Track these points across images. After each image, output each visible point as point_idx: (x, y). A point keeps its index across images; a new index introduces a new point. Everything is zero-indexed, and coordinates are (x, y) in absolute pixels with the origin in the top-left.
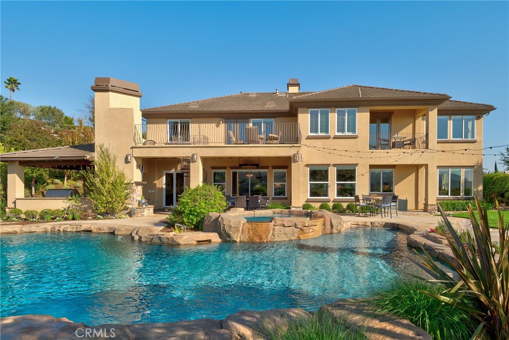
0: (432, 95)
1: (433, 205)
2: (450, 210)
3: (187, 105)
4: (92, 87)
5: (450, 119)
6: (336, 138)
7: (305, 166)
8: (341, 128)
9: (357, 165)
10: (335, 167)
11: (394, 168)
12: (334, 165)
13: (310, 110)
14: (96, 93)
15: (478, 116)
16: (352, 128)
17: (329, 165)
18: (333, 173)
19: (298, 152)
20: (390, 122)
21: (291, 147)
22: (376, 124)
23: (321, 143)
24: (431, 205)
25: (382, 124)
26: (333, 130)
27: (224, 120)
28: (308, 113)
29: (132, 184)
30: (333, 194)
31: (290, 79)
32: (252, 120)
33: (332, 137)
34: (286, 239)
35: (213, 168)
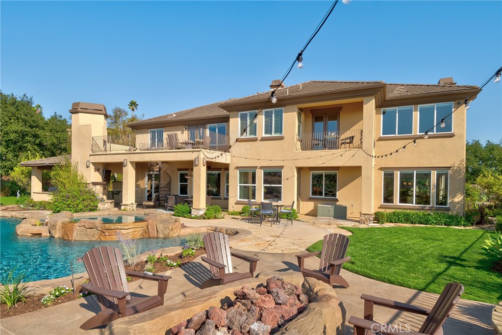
0: (369, 84)
1: (367, 215)
2: (401, 222)
3: (166, 116)
4: (70, 110)
5: (416, 110)
6: (263, 139)
7: (235, 169)
8: (268, 130)
9: (282, 167)
10: (261, 169)
11: (338, 170)
12: (261, 168)
13: (240, 113)
14: (73, 115)
15: (458, 101)
16: (279, 129)
17: (257, 167)
18: (260, 175)
19: (198, 156)
20: (338, 118)
21: (193, 151)
22: (323, 123)
23: (249, 145)
24: (364, 214)
25: (329, 122)
26: (261, 133)
27: (187, 127)
28: (238, 117)
29: (89, 184)
30: (260, 197)
31: (273, 81)
32: (208, 125)
33: (259, 139)
34: (87, 239)
35: (179, 170)
